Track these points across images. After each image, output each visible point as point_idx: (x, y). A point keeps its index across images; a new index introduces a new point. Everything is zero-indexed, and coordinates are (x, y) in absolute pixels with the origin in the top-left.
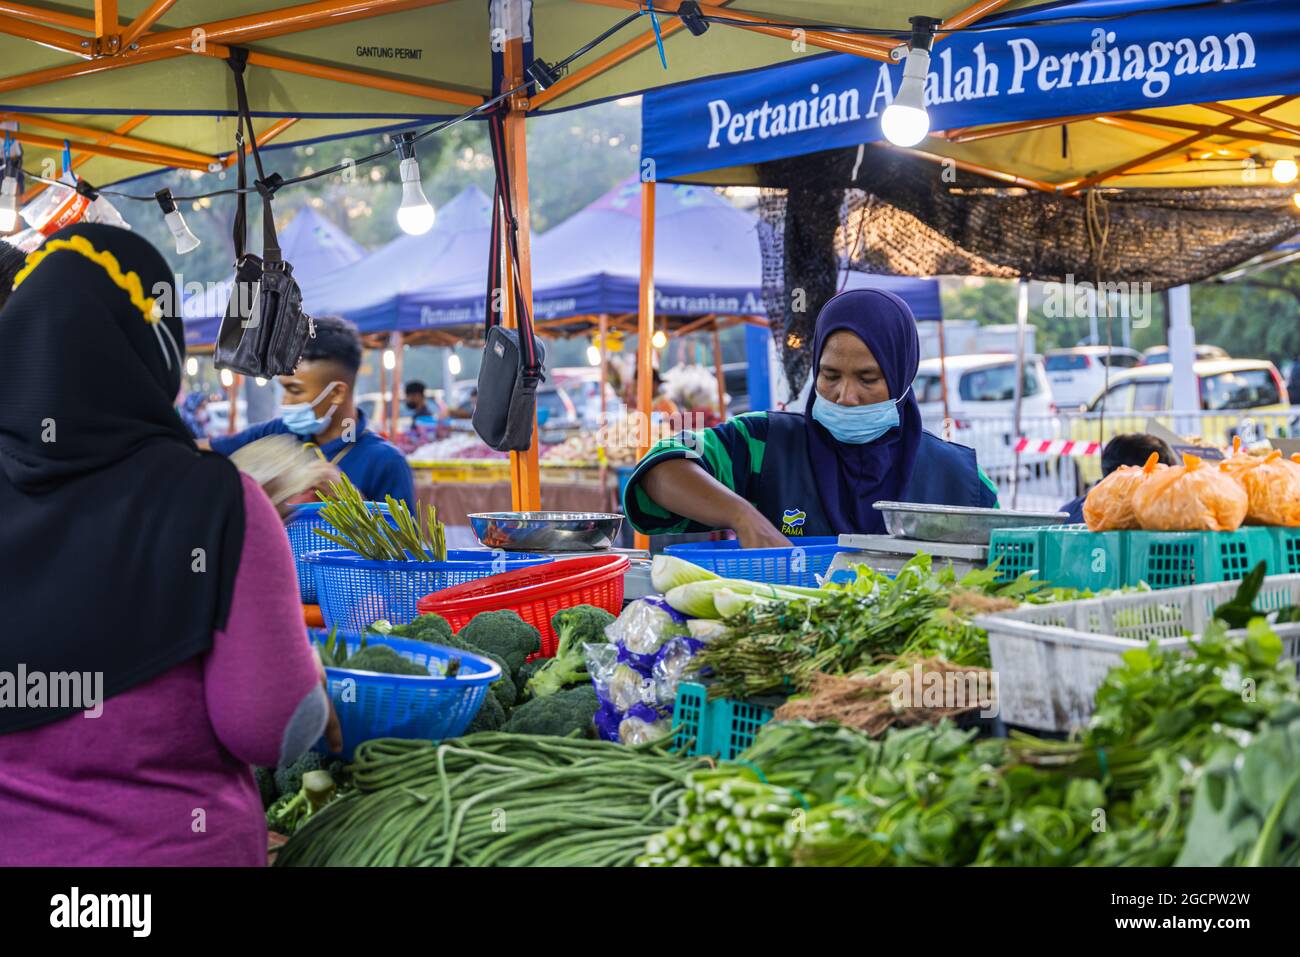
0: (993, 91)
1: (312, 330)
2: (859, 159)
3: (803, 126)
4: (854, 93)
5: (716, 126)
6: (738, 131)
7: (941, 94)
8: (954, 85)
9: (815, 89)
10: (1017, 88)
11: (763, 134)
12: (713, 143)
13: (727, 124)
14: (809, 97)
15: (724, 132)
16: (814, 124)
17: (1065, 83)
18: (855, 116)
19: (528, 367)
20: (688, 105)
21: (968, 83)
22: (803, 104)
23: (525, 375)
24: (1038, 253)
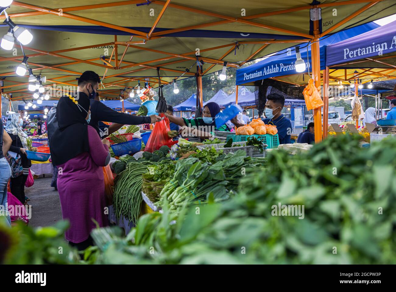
0: (278, 71)
1: (168, 107)
2: (263, 82)
3: (255, 77)
4: (261, 72)
5: (245, 77)
6: (248, 78)
7: (272, 72)
8: (273, 70)
9: (257, 71)
10: (281, 71)
11: (250, 78)
12: (244, 80)
13: (247, 77)
14: (256, 72)
15: (246, 78)
16: (256, 76)
17: (287, 70)
18: (261, 75)
19: (200, 112)
20: (241, 74)
21: (275, 70)
22: (255, 74)
23: (200, 113)
24: (299, 95)
